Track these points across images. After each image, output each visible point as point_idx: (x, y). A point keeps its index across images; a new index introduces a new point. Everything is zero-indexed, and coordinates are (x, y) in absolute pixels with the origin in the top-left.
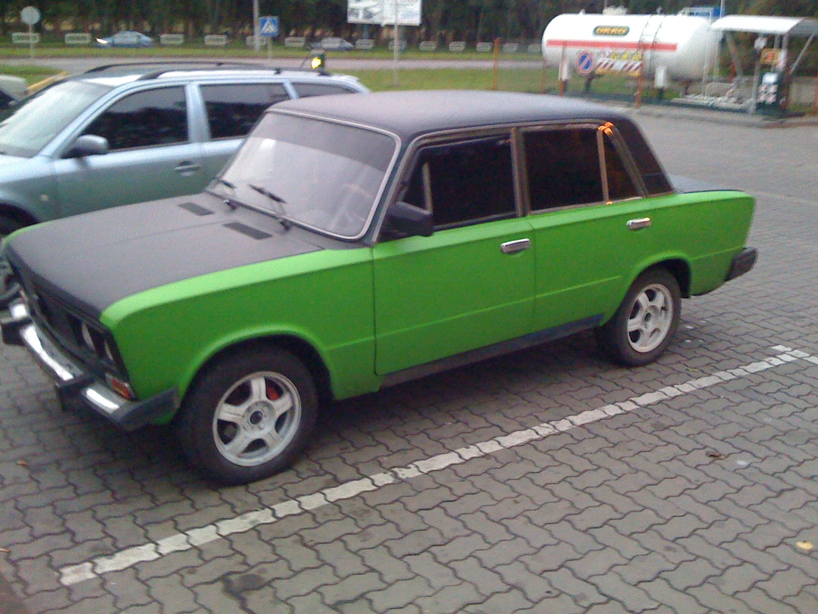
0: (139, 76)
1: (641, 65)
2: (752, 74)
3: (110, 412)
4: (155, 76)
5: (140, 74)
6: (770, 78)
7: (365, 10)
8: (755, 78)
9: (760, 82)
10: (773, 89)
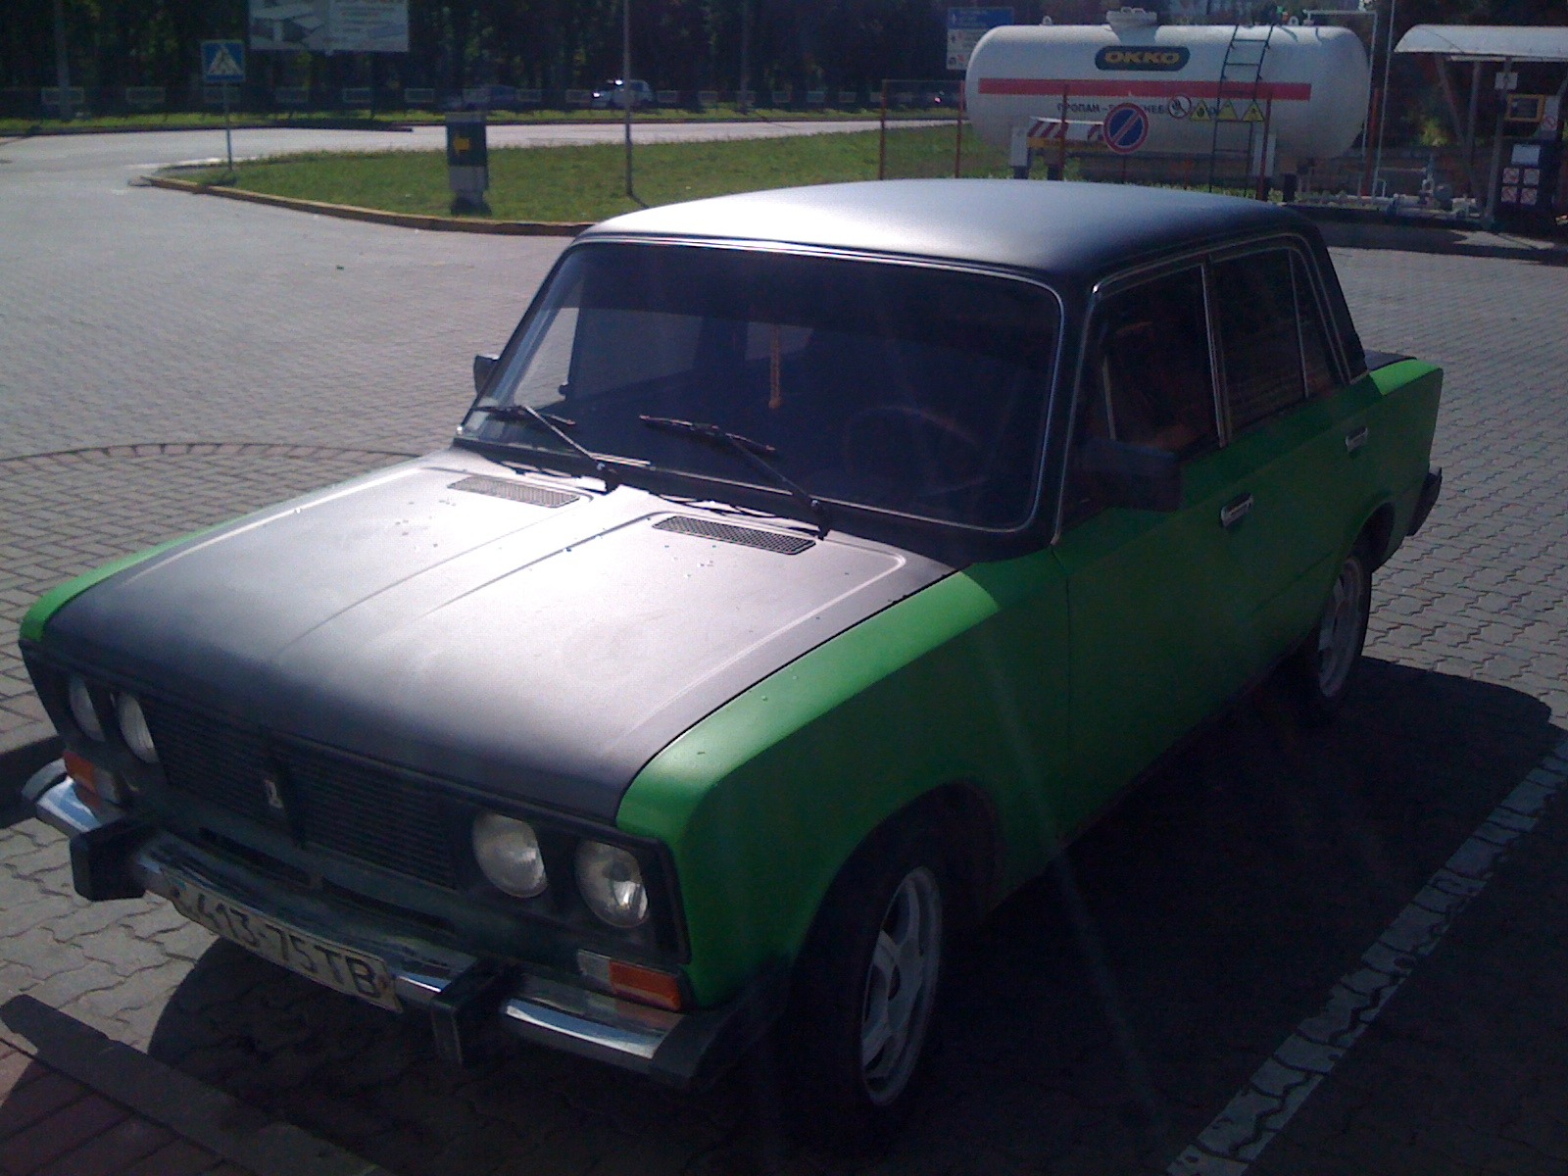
6: (1527, 154)
7: (287, 22)
9: (1506, 161)
10: (1532, 177)
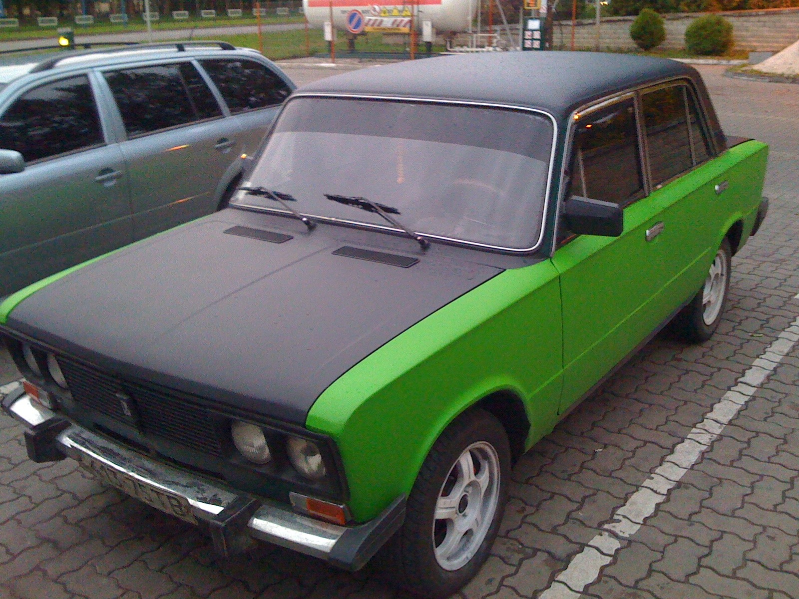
0: (31, 66)
1: (411, 21)
2: (517, 22)
3: (328, 551)
4: (50, 66)
5: (32, 61)
6: (534, 24)
8: (520, 26)
9: (525, 29)
10: (537, 35)
